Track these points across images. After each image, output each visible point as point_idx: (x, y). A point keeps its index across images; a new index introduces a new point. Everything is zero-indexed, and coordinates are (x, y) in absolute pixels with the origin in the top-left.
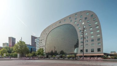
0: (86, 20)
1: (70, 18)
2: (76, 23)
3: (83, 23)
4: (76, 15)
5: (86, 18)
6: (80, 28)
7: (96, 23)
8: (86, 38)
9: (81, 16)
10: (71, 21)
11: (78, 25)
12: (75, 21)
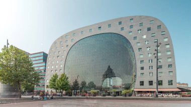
0: (149, 31)
1: (120, 23)
2: (131, 34)
3: (145, 37)
4: (132, 21)
5: (149, 29)
6: (139, 44)
7: (166, 40)
8: (149, 62)
9: (141, 24)
10: (122, 29)
11: (135, 38)
12: (129, 29)
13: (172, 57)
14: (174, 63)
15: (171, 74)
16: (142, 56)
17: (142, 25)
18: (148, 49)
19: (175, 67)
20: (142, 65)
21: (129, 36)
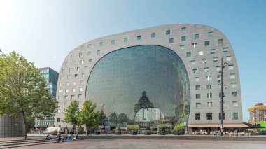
0: (208, 47)
1: (168, 32)
2: (183, 48)
4: (184, 31)
5: (207, 44)
6: (193, 63)
7: (229, 59)
8: (208, 87)
9: (197, 36)
10: (171, 41)
11: (189, 54)
12: (180, 42)
13: (236, 82)
14: (240, 91)
15: (235, 104)
16: (197, 80)
17: (198, 38)
18: (206, 70)
19: (241, 95)
20: (198, 92)
21: (181, 52)
